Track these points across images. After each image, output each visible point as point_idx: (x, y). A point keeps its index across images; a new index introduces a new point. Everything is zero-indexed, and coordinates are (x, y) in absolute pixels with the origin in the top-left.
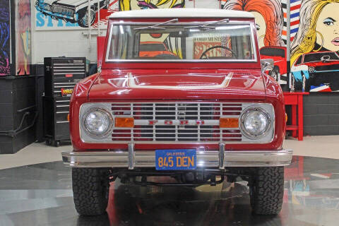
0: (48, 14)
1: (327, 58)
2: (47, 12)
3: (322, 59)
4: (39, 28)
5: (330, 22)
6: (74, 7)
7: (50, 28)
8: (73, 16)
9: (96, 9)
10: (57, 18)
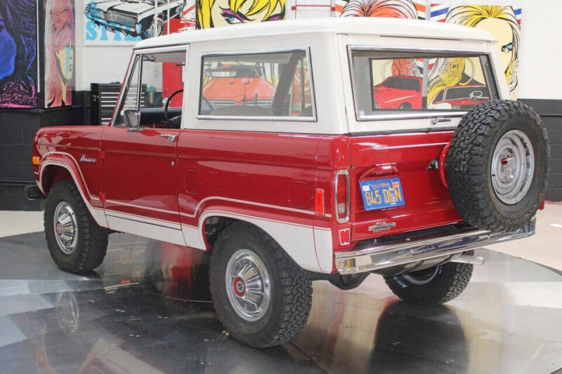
0: (102, 24)
1: (479, 94)
2: (99, 20)
3: (472, 95)
4: (89, 42)
6: (136, 14)
7: (104, 43)
9: (166, 18)
10: (114, 29)
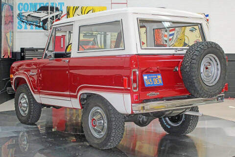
4: (19, 30)
5: (193, 30)
6: (40, 18)
7: (26, 30)
8: (39, 23)
9: (53, 19)
10: (30, 24)
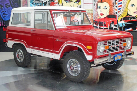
0: (34, 4)
5: (133, 6)
8: (42, 4)
9: (50, 2)
10: (37, 5)
